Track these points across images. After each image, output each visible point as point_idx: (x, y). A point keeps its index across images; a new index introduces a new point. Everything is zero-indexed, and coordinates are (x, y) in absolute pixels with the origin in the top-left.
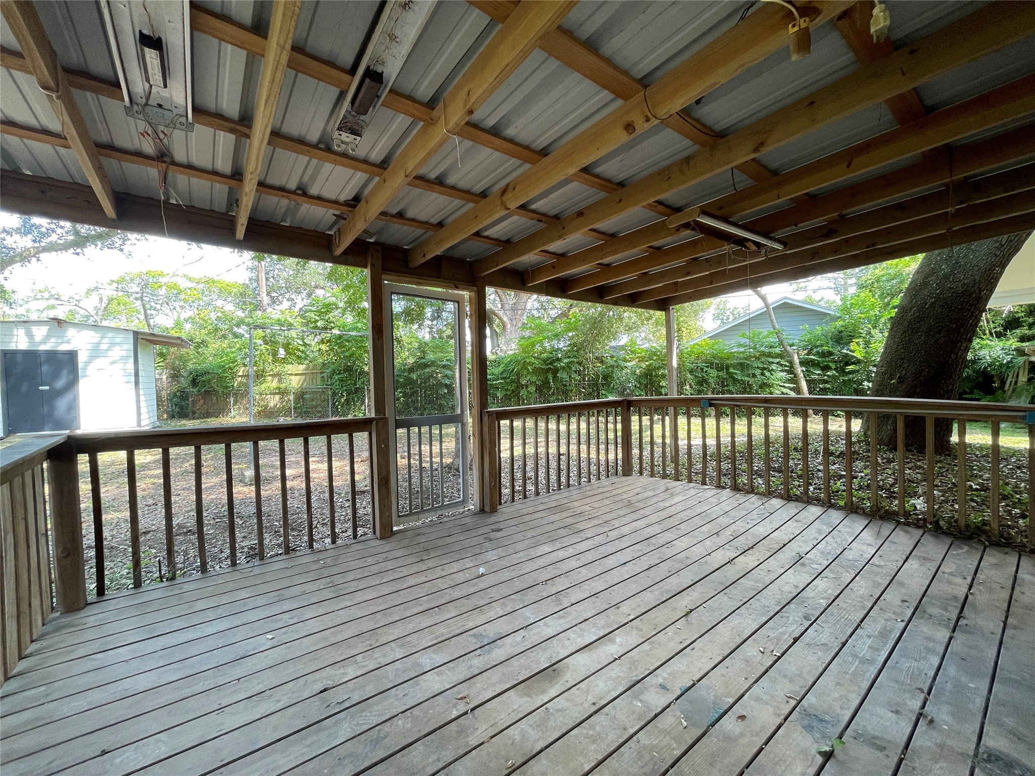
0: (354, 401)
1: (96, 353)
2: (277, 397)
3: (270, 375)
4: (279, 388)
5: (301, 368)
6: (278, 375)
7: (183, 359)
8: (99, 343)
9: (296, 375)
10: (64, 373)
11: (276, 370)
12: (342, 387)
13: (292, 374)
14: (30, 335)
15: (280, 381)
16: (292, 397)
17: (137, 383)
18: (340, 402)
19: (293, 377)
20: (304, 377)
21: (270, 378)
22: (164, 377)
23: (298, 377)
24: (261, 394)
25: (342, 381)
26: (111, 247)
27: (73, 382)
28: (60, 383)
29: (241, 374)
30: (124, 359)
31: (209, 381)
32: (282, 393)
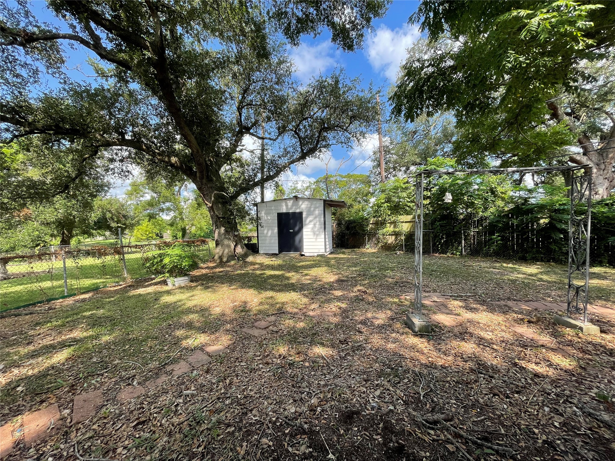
0: (451, 242)
1: (310, 213)
2: (394, 237)
3: (389, 223)
4: (395, 232)
5: (409, 218)
6: (394, 223)
7: (342, 215)
8: (310, 208)
9: (406, 222)
10: (298, 223)
11: (392, 220)
12: (442, 231)
13: (403, 222)
14: (287, 205)
15: (395, 227)
16: (403, 238)
17: (325, 228)
18: (440, 242)
19: (404, 224)
20: (411, 224)
21: (388, 225)
22: (334, 225)
23: (407, 224)
24: (384, 235)
25: (443, 226)
26: (315, 157)
27: (301, 228)
28: (297, 229)
29: (371, 222)
30: (320, 215)
31: (355, 227)
32: (396, 234)
